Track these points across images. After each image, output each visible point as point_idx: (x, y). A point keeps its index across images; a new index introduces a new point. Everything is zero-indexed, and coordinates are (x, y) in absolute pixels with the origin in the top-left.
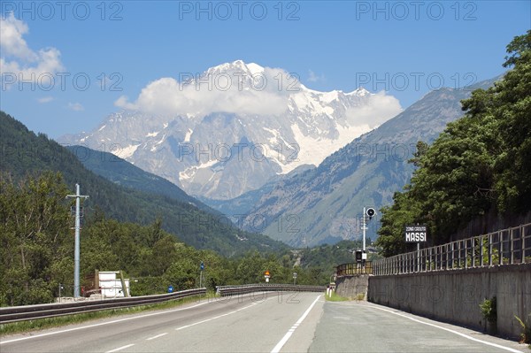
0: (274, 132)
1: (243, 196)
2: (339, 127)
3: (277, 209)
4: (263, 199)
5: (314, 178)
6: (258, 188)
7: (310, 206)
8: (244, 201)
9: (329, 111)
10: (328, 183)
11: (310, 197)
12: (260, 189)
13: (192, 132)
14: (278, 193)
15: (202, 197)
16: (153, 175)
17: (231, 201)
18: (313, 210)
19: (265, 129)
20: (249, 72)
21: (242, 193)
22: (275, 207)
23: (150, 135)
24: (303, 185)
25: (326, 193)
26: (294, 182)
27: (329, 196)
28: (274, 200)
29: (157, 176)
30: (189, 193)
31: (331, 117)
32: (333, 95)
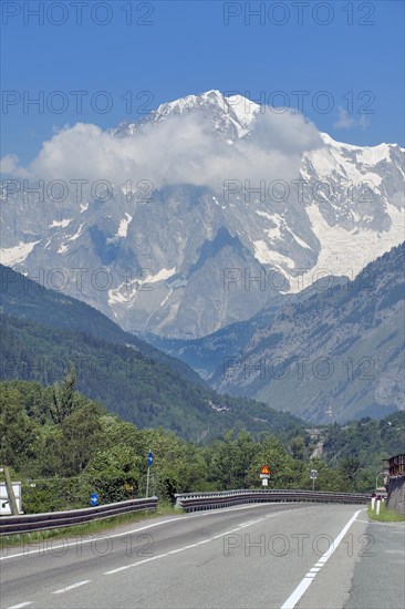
0: (275, 218)
1: (221, 332)
2: (391, 210)
3: (283, 353)
4: (256, 338)
5: (346, 300)
6: (248, 319)
7: (341, 349)
8: (224, 341)
9: (375, 180)
10: (371, 309)
11: (340, 334)
12: (252, 320)
13: (130, 218)
14: (283, 327)
15: (150, 335)
16: (61, 296)
17: (199, 342)
18: (345, 357)
19: (259, 213)
20: (230, 111)
21: (218, 327)
22: (278, 352)
23: (55, 224)
24: (326, 312)
25: (367, 328)
26: (310, 309)
27: (373, 332)
28: (275, 340)
29: (68, 298)
30: (126, 328)
31: (377, 192)
32: (380, 153)
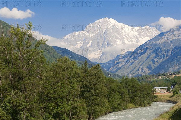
0: (119, 40)
2: (139, 39)
3: (120, 65)
4: (116, 62)
5: (132, 55)
6: (113, 59)
7: (131, 64)
8: (109, 63)
9: (136, 33)
10: (137, 57)
11: (131, 61)
12: (114, 59)
13: (91, 41)
14: (120, 60)
15: (95, 62)
16: (79, 55)
17: (105, 63)
18: (132, 66)
19: (115, 40)
20: (109, 21)
21: (108, 61)
22: (119, 65)
23: (78, 42)
24: (128, 57)
25: (136, 60)
26: (125, 57)
28: (119, 63)
29: (80, 56)
30: (91, 61)
31: (137, 35)
